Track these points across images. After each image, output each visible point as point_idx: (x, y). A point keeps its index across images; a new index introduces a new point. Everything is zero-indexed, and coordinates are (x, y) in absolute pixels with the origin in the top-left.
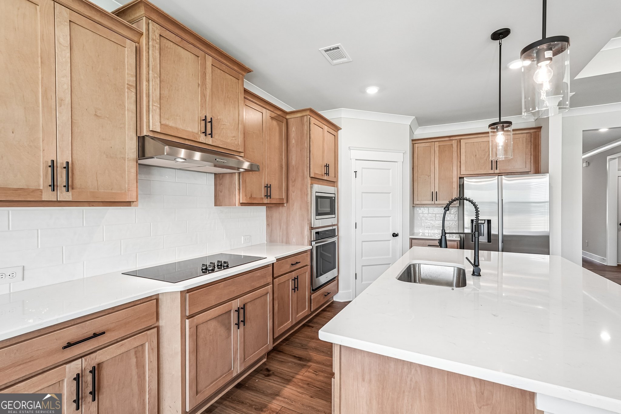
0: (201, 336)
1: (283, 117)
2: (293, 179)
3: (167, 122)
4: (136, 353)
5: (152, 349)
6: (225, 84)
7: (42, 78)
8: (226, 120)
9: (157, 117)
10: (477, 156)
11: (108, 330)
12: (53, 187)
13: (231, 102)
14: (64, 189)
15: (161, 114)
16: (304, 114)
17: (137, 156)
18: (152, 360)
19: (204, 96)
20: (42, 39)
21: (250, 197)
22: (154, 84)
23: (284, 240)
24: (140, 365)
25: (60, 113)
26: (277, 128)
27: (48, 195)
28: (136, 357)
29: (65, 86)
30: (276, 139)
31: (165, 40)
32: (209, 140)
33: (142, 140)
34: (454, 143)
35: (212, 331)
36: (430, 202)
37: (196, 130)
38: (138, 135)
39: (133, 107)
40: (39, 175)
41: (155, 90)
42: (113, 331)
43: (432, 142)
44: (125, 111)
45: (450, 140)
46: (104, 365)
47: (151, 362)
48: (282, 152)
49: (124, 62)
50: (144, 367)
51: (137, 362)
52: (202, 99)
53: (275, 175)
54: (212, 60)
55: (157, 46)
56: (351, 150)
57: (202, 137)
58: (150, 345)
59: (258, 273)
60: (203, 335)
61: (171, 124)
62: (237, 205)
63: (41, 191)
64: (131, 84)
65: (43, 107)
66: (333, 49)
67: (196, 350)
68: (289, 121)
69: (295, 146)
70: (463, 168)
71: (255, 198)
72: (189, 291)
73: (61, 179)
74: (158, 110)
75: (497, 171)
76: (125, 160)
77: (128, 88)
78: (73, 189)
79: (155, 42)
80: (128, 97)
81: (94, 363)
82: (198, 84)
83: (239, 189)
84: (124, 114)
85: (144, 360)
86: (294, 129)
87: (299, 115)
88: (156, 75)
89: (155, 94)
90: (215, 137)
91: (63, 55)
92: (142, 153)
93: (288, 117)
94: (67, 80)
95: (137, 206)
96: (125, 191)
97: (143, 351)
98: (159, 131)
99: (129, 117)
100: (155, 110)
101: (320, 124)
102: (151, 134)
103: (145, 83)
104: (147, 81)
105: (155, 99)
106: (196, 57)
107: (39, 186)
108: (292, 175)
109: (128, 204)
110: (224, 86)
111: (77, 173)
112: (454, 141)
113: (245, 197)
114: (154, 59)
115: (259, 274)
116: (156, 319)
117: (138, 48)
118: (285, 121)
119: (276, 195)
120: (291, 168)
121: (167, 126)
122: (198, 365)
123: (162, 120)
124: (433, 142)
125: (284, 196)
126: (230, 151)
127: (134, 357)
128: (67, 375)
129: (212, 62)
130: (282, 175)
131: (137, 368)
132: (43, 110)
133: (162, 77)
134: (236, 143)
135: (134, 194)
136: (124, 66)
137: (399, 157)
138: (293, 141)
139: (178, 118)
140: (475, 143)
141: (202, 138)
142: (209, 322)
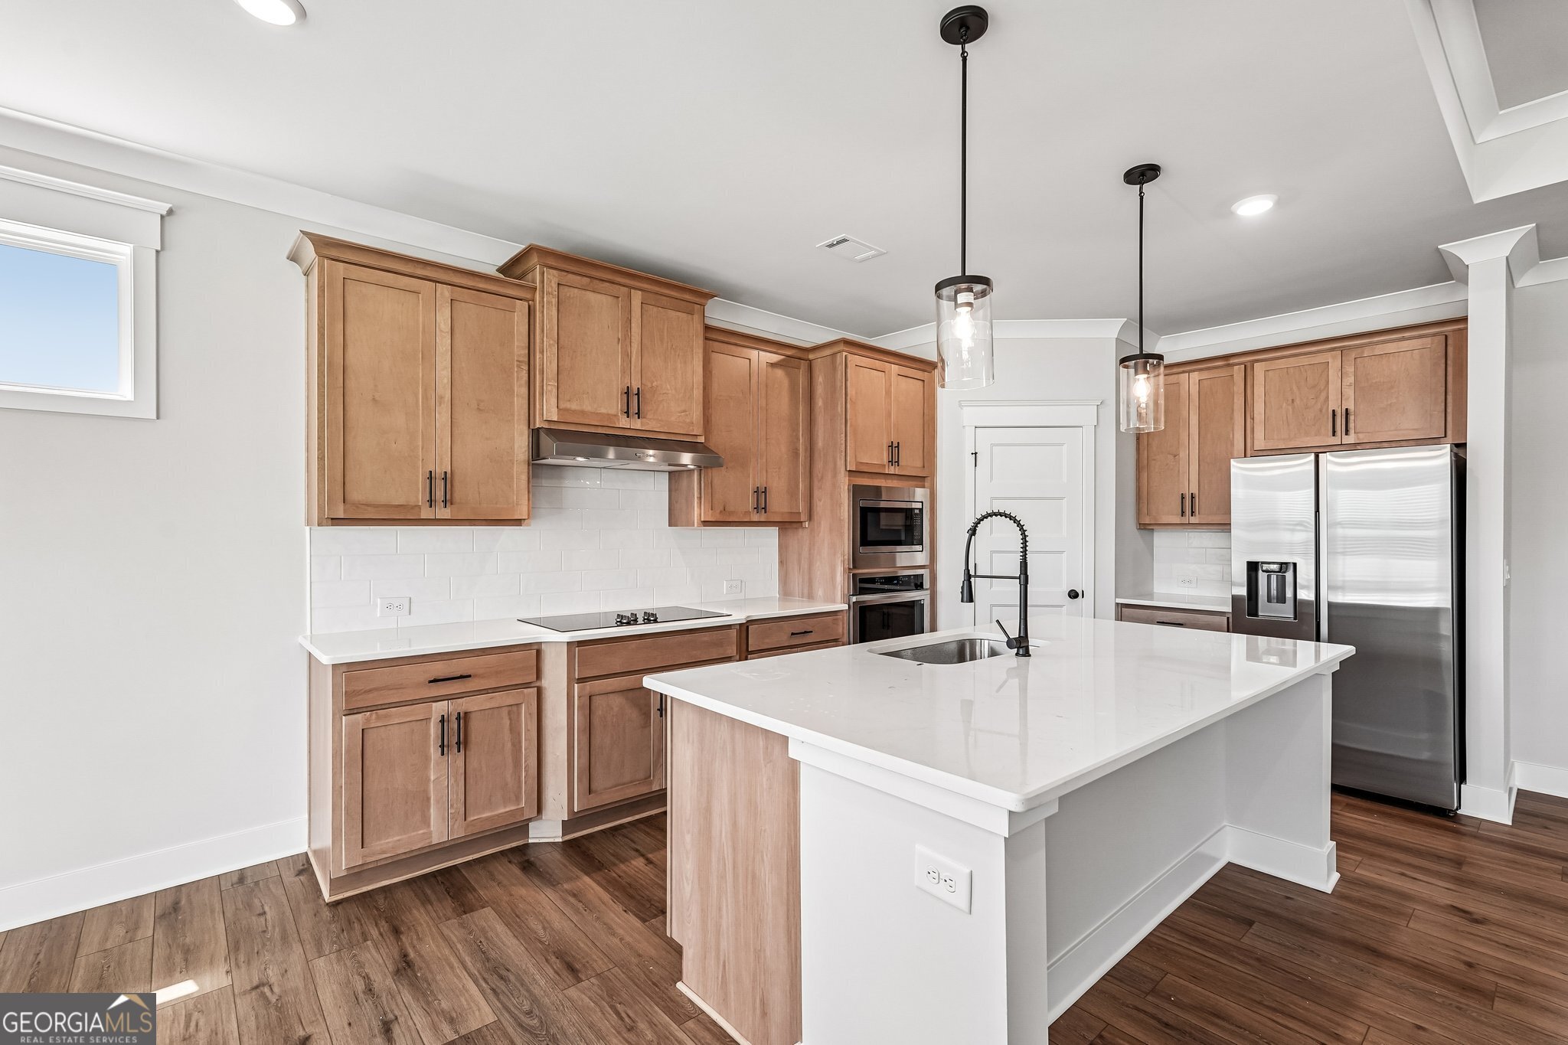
0: (598, 713)
1: (800, 359)
2: (820, 475)
3: (568, 405)
4: (509, 713)
5: (530, 714)
6: (666, 328)
7: (423, 376)
8: (668, 387)
9: (554, 401)
10: (1298, 402)
11: (476, 676)
12: (431, 502)
13: (679, 355)
14: (442, 504)
15: (560, 395)
16: (836, 349)
17: (529, 457)
18: (529, 728)
19: (627, 356)
20: (424, 332)
21: (721, 512)
22: (549, 354)
23: (806, 591)
24: (515, 730)
25: (440, 413)
26: (786, 383)
27: (426, 513)
28: (510, 719)
29: (445, 381)
30: (781, 403)
31: (566, 289)
32: (637, 424)
33: (535, 434)
34: (1238, 372)
35: (616, 709)
36: (1177, 520)
37: (613, 411)
38: (532, 427)
39: (525, 390)
40: (419, 489)
41: (550, 363)
42: (482, 678)
43: (1184, 372)
44: (513, 397)
45: (1229, 365)
46: (473, 716)
47: (528, 730)
48: (798, 424)
49: (514, 332)
50: (519, 734)
51: (511, 724)
52: (623, 361)
53: (780, 468)
54: (642, 295)
55: (554, 301)
56: (964, 408)
57: (623, 420)
58: (527, 708)
59: (705, 637)
60: (600, 712)
61: (574, 406)
62: (696, 525)
63: (419, 507)
64: (521, 359)
65: (423, 410)
66: (839, 243)
67: (589, 729)
68: (814, 363)
69: (823, 410)
70: (1259, 433)
71: (731, 513)
72: (581, 643)
73: (439, 494)
74: (555, 391)
75: (1350, 439)
76: (513, 464)
77: (518, 366)
78: (452, 504)
79: (551, 296)
80: (518, 378)
81: (462, 709)
82: (616, 340)
83: (700, 498)
84: (512, 403)
85: (521, 725)
86: (821, 379)
87: (828, 352)
88: (551, 342)
89: (551, 368)
90: (648, 416)
91: (443, 344)
92: (536, 452)
93: (811, 356)
94: (447, 373)
95: (529, 525)
96: (514, 506)
97: (519, 714)
98: (556, 419)
99: (519, 403)
100: (551, 391)
101: (878, 364)
102: (546, 426)
103: (538, 356)
104: (540, 352)
105: (550, 377)
106: (615, 299)
107: (418, 502)
108: (819, 465)
109: (518, 522)
110: (666, 330)
111: (457, 484)
112: (1236, 368)
113: (710, 511)
114: (550, 320)
115: (706, 639)
116: (535, 676)
117: (532, 308)
118: (804, 365)
119: (779, 505)
120: (816, 455)
121: (567, 410)
122: (592, 753)
123: (561, 403)
124: (1186, 372)
125: (802, 507)
126: (677, 435)
127: (507, 718)
128: (433, 714)
129: (642, 298)
130: (796, 467)
131: (511, 733)
132: (423, 413)
133: (561, 342)
134: (688, 420)
135: (525, 509)
136: (513, 337)
137: (1087, 415)
138: (820, 403)
139: (585, 396)
140: (1292, 370)
141: (624, 422)
142: (611, 695)
